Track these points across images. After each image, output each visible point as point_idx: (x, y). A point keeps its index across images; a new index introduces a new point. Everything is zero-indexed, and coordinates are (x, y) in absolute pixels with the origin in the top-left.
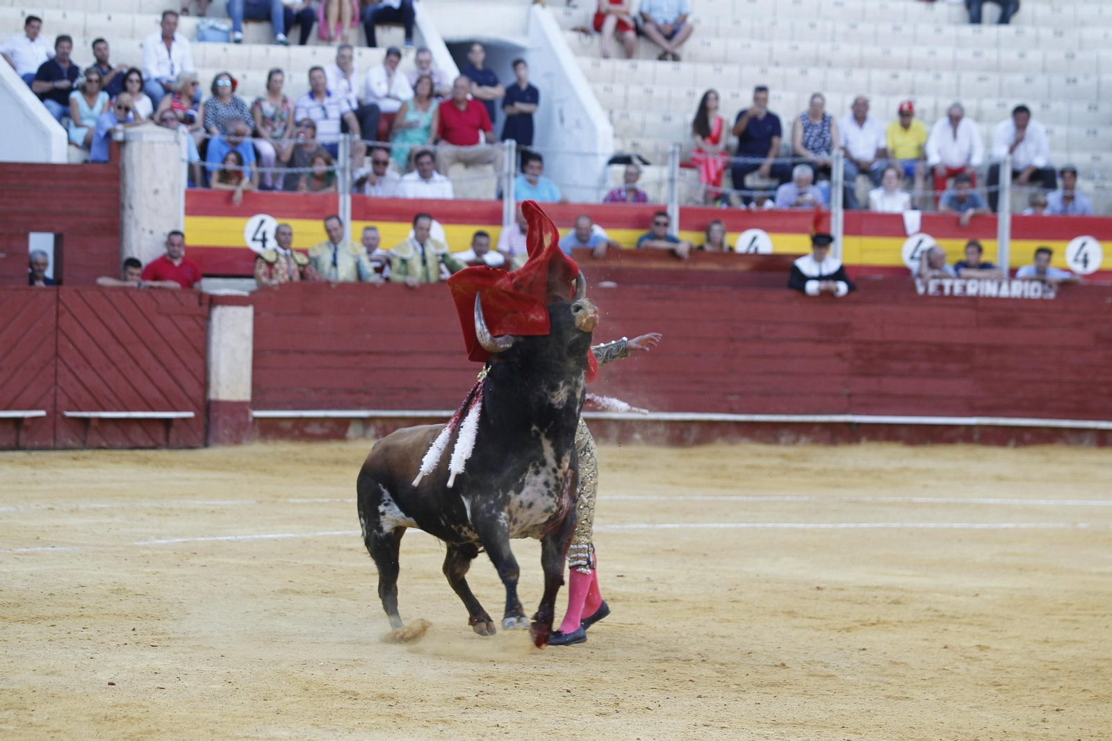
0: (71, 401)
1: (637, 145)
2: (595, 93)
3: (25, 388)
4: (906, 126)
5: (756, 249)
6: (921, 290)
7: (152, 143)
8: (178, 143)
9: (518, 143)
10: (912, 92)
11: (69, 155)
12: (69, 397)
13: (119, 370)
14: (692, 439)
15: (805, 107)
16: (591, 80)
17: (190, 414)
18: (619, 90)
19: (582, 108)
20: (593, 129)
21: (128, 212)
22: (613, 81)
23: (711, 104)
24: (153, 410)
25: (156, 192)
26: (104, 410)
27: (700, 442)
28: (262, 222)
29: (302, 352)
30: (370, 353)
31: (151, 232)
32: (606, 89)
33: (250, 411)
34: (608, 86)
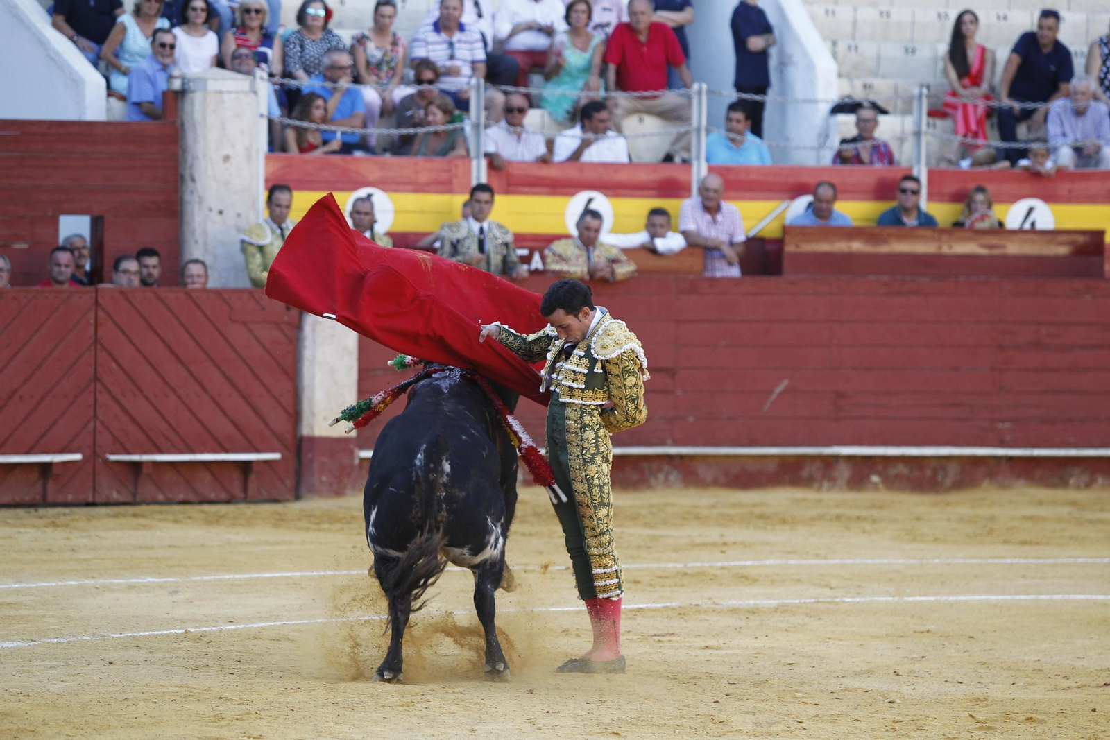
0: (115, 439)
1: (870, 87)
2: (813, 18)
3: (55, 423)
5: (1033, 224)
7: (221, 92)
8: (255, 93)
11: (108, 110)
12: (112, 435)
13: (179, 397)
14: (948, 482)
16: (807, 1)
17: (276, 456)
18: (844, 13)
20: (811, 66)
21: (189, 185)
22: (836, 3)
23: (967, 29)
24: (226, 451)
25: (227, 158)
26: (161, 451)
27: (959, 485)
31: (221, 212)
32: (827, 12)
33: (356, 451)
34: (830, 7)
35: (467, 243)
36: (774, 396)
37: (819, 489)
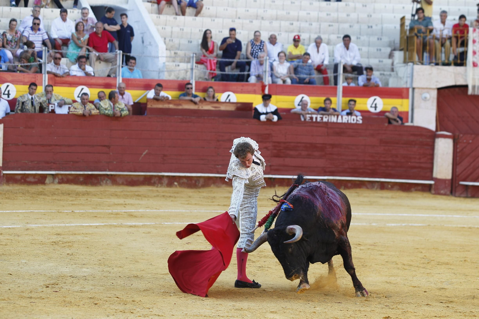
2: (158, 30)
4: (296, 46)
5: (229, 100)
6: (302, 119)
9: (123, 52)
10: (299, 32)
14: (200, 185)
15: (252, 37)
16: (156, 24)
18: (168, 29)
19: (152, 37)
20: (157, 46)
22: (166, 25)
23: (208, 36)
27: (204, 186)
28: (8, 86)
29: (26, 145)
30: (56, 145)
32: (163, 28)
33: (2, 171)
34: (164, 27)
35: (27, 102)
36: (143, 155)
37: (157, 187)
